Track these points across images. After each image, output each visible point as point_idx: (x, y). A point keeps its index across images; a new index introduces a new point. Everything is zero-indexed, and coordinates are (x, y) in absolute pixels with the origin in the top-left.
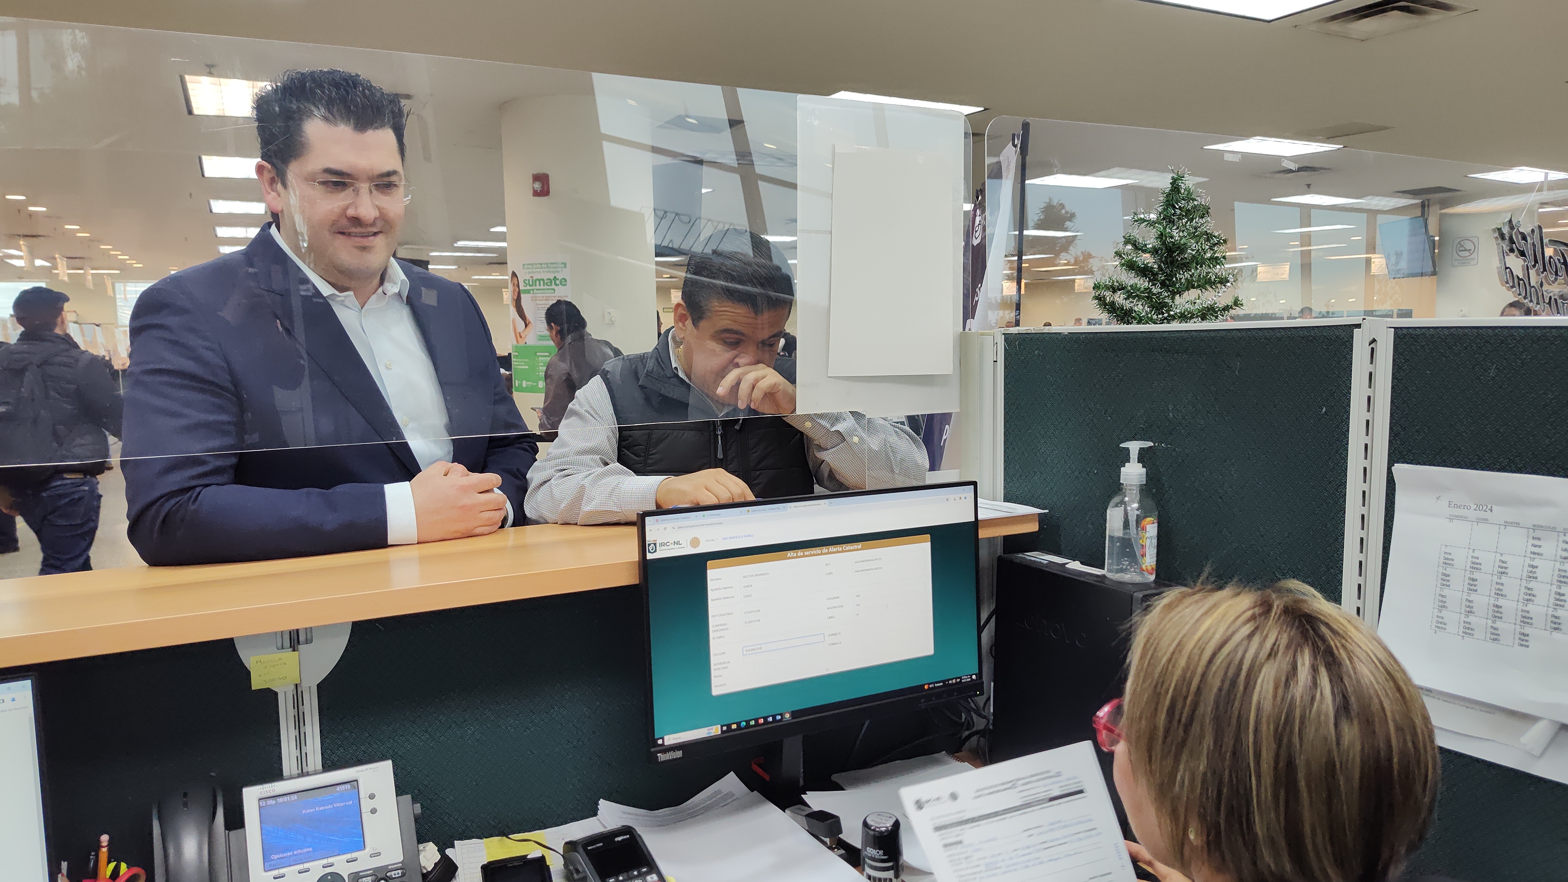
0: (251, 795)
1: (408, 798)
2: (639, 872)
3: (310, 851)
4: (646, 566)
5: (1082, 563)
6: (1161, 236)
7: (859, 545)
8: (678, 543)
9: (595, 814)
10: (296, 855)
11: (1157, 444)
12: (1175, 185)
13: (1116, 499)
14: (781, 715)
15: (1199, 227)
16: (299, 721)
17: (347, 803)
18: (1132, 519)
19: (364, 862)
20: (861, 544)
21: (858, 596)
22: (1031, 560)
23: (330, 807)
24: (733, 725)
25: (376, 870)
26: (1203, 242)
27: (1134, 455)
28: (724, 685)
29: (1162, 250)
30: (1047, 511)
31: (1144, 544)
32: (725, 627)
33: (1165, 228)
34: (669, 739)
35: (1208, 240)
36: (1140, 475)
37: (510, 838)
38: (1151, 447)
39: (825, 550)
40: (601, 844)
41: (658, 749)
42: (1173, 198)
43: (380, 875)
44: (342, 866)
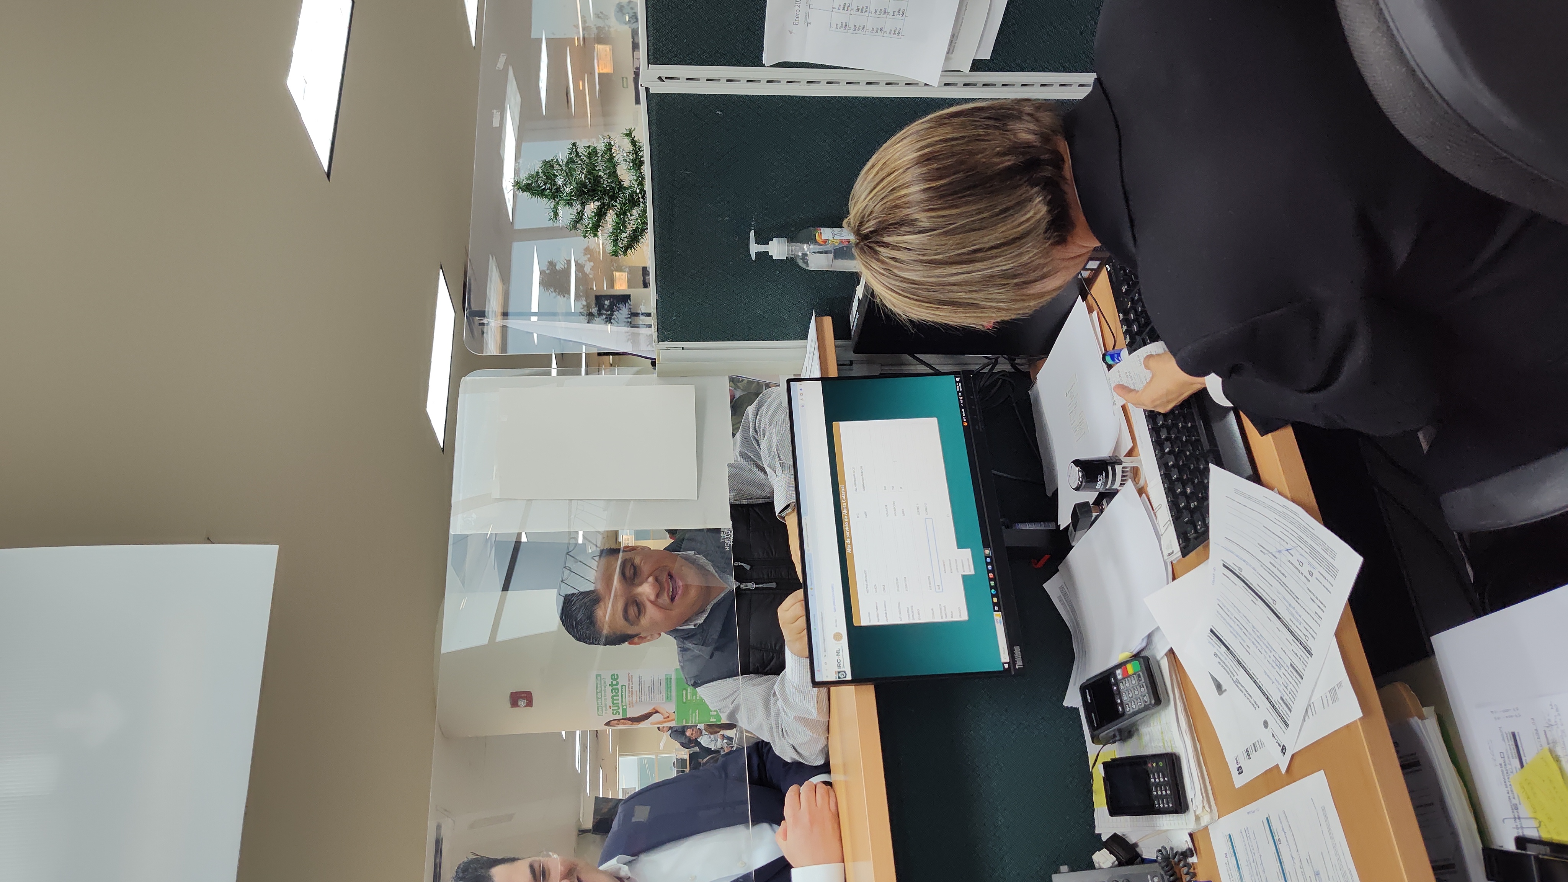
2: (1114, 685)
4: (857, 680)
7: (841, 487)
8: (838, 652)
9: (1074, 711)
11: (752, 228)
12: (525, 189)
13: (800, 263)
14: (986, 557)
15: (562, 169)
20: (840, 486)
21: (885, 487)
22: (856, 325)
24: (994, 601)
26: (575, 165)
27: (762, 248)
28: (959, 609)
29: (582, 200)
30: (813, 311)
32: (910, 609)
33: (563, 197)
35: (574, 162)
36: (779, 243)
38: (755, 233)
39: (845, 519)
40: (1093, 714)
41: (1012, 668)
42: (536, 190)
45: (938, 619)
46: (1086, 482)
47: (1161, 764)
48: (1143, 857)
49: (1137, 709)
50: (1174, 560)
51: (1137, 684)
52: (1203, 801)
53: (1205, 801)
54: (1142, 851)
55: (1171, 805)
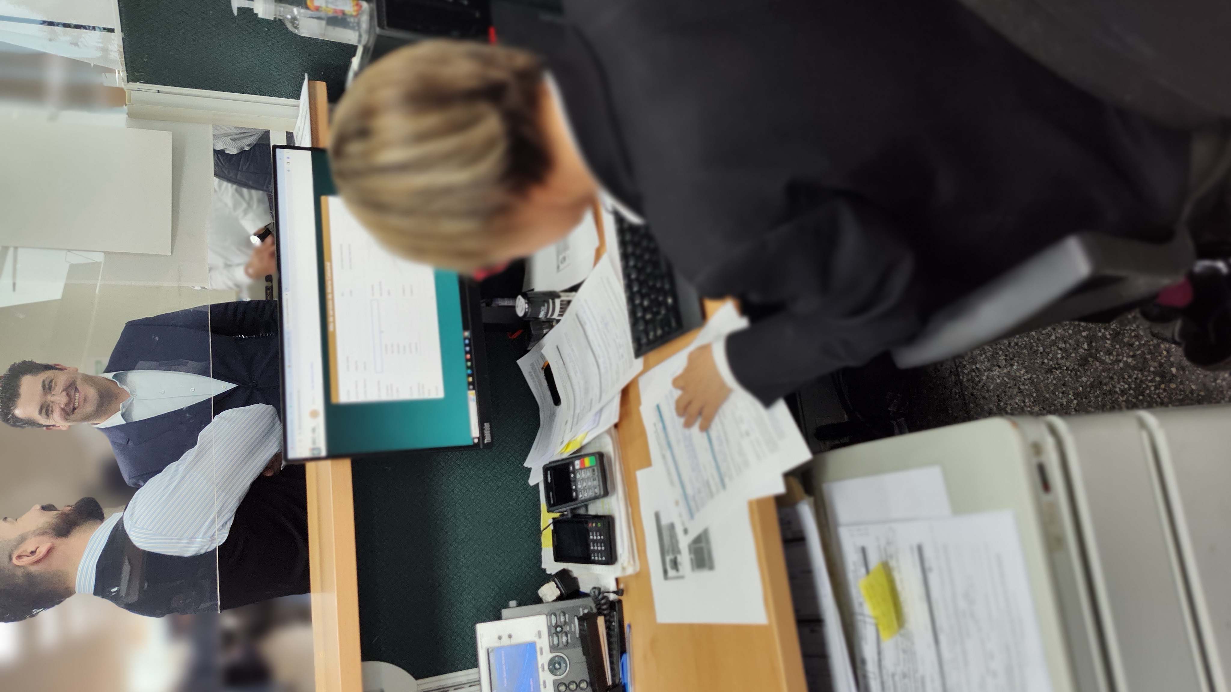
1: (505, 612)
3: (533, 680)
4: (333, 454)
8: (314, 430)
13: (290, 26)
17: (503, 655)
18: (309, 12)
19: (544, 643)
20: (326, 262)
23: (504, 667)
24: (469, 380)
25: (550, 634)
28: (436, 387)
30: (306, 75)
31: (332, 11)
39: (329, 297)
41: (481, 442)
43: (553, 631)
44: (544, 657)
45: (415, 397)
47: (599, 524)
48: (580, 591)
52: (629, 555)
53: (632, 556)
54: (581, 584)
55: (603, 557)
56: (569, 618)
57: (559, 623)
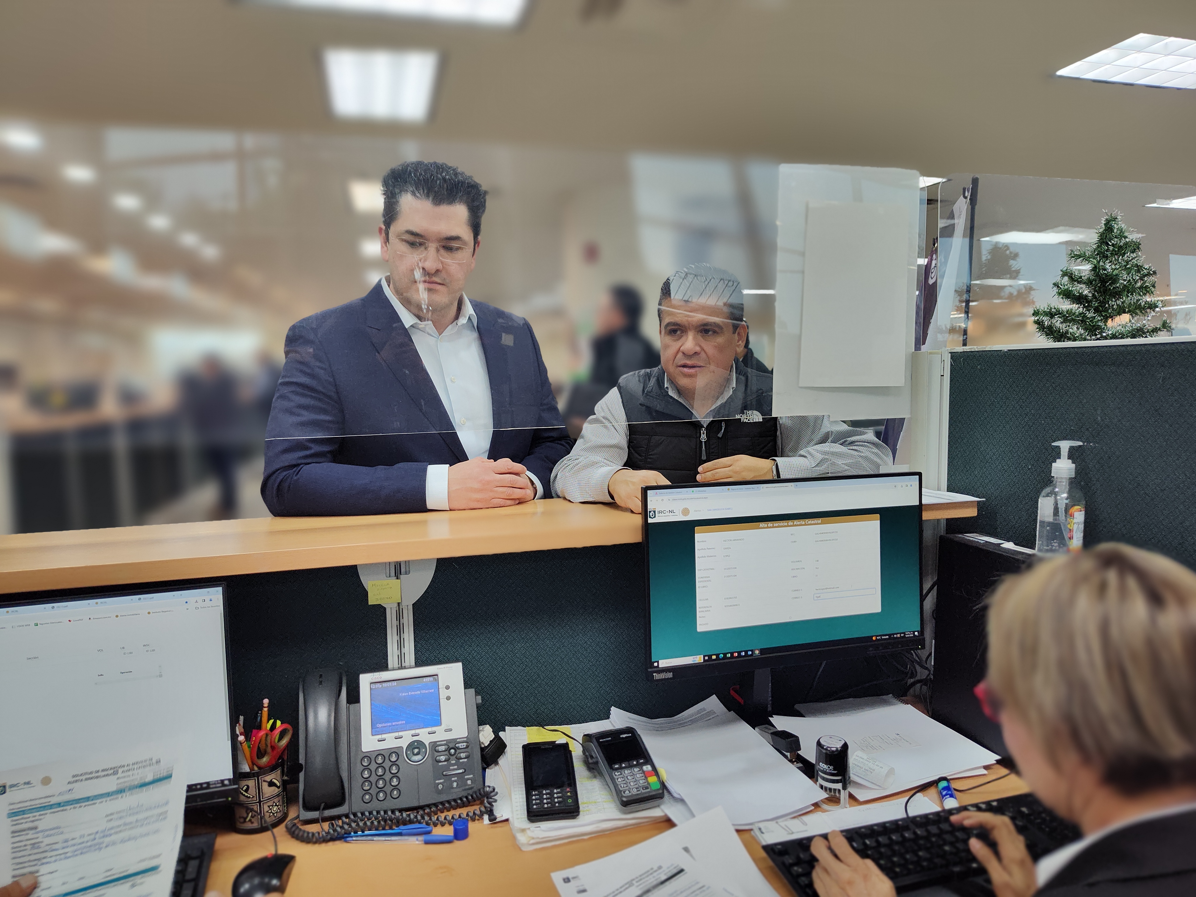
0: (365, 680)
1: (472, 691)
2: (637, 762)
3: (403, 724)
4: (648, 528)
5: (1016, 544)
6: (1094, 269)
7: (819, 520)
8: (672, 512)
9: (608, 718)
10: (394, 726)
11: (1085, 444)
12: (1108, 226)
13: (1048, 490)
14: (752, 651)
15: (1130, 261)
16: (400, 630)
17: (430, 691)
18: (1062, 507)
19: (441, 735)
21: (818, 561)
22: (969, 539)
23: (419, 692)
24: (713, 656)
25: (449, 741)
26: (1134, 273)
27: (1064, 452)
28: (707, 624)
29: (1096, 281)
30: (983, 499)
31: (1071, 528)
32: (708, 579)
33: (1099, 262)
34: (662, 663)
35: (1138, 271)
36: (1069, 470)
37: (545, 728)
38: (1080, 446)
39: (790, 523)
40: (610, 739)
41: (653, 669)
42: (1106, 236)
43: (451, 745)
44: (425, 736)
45: (699, 604)
46: (826, 754)
47: (570, 801)
48: (487, 770)
49: (618, 783)
50: (754, 832)
51: (640, 785)
52: (538, 838)
53: (538, 840)
54: (492, 768)
55: (535, 807)
56: (464, 762)
57: (458, 751)
